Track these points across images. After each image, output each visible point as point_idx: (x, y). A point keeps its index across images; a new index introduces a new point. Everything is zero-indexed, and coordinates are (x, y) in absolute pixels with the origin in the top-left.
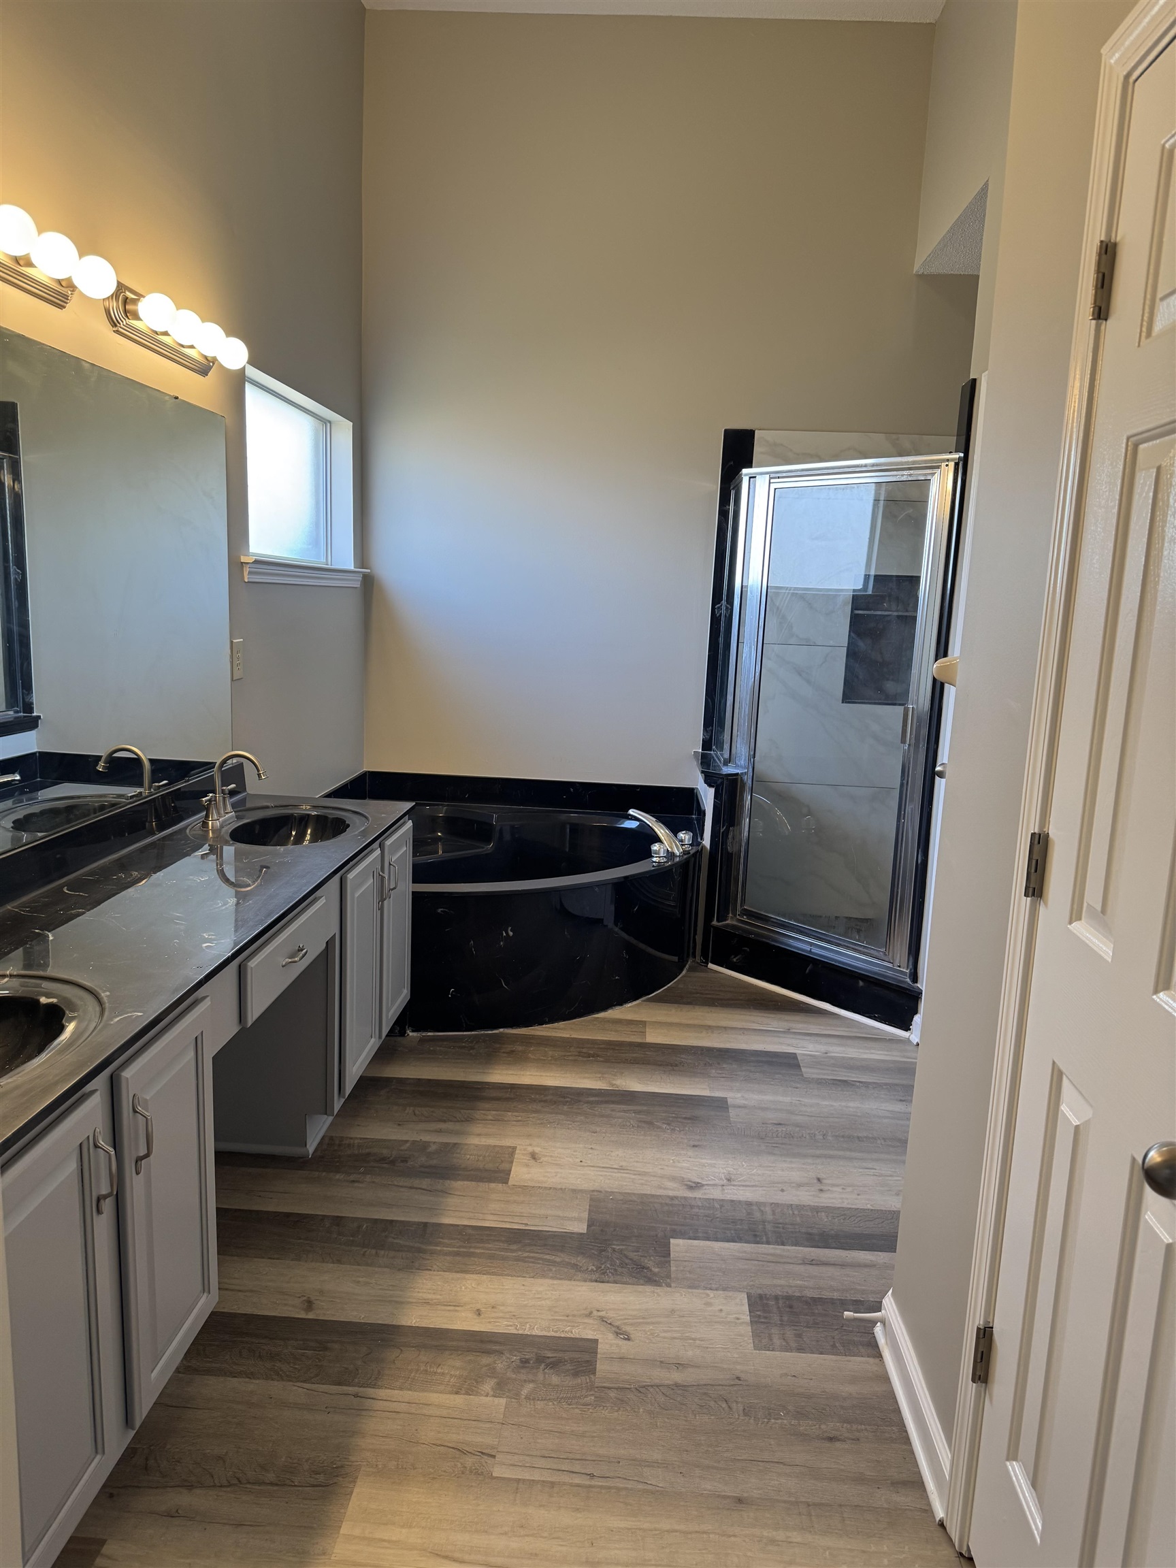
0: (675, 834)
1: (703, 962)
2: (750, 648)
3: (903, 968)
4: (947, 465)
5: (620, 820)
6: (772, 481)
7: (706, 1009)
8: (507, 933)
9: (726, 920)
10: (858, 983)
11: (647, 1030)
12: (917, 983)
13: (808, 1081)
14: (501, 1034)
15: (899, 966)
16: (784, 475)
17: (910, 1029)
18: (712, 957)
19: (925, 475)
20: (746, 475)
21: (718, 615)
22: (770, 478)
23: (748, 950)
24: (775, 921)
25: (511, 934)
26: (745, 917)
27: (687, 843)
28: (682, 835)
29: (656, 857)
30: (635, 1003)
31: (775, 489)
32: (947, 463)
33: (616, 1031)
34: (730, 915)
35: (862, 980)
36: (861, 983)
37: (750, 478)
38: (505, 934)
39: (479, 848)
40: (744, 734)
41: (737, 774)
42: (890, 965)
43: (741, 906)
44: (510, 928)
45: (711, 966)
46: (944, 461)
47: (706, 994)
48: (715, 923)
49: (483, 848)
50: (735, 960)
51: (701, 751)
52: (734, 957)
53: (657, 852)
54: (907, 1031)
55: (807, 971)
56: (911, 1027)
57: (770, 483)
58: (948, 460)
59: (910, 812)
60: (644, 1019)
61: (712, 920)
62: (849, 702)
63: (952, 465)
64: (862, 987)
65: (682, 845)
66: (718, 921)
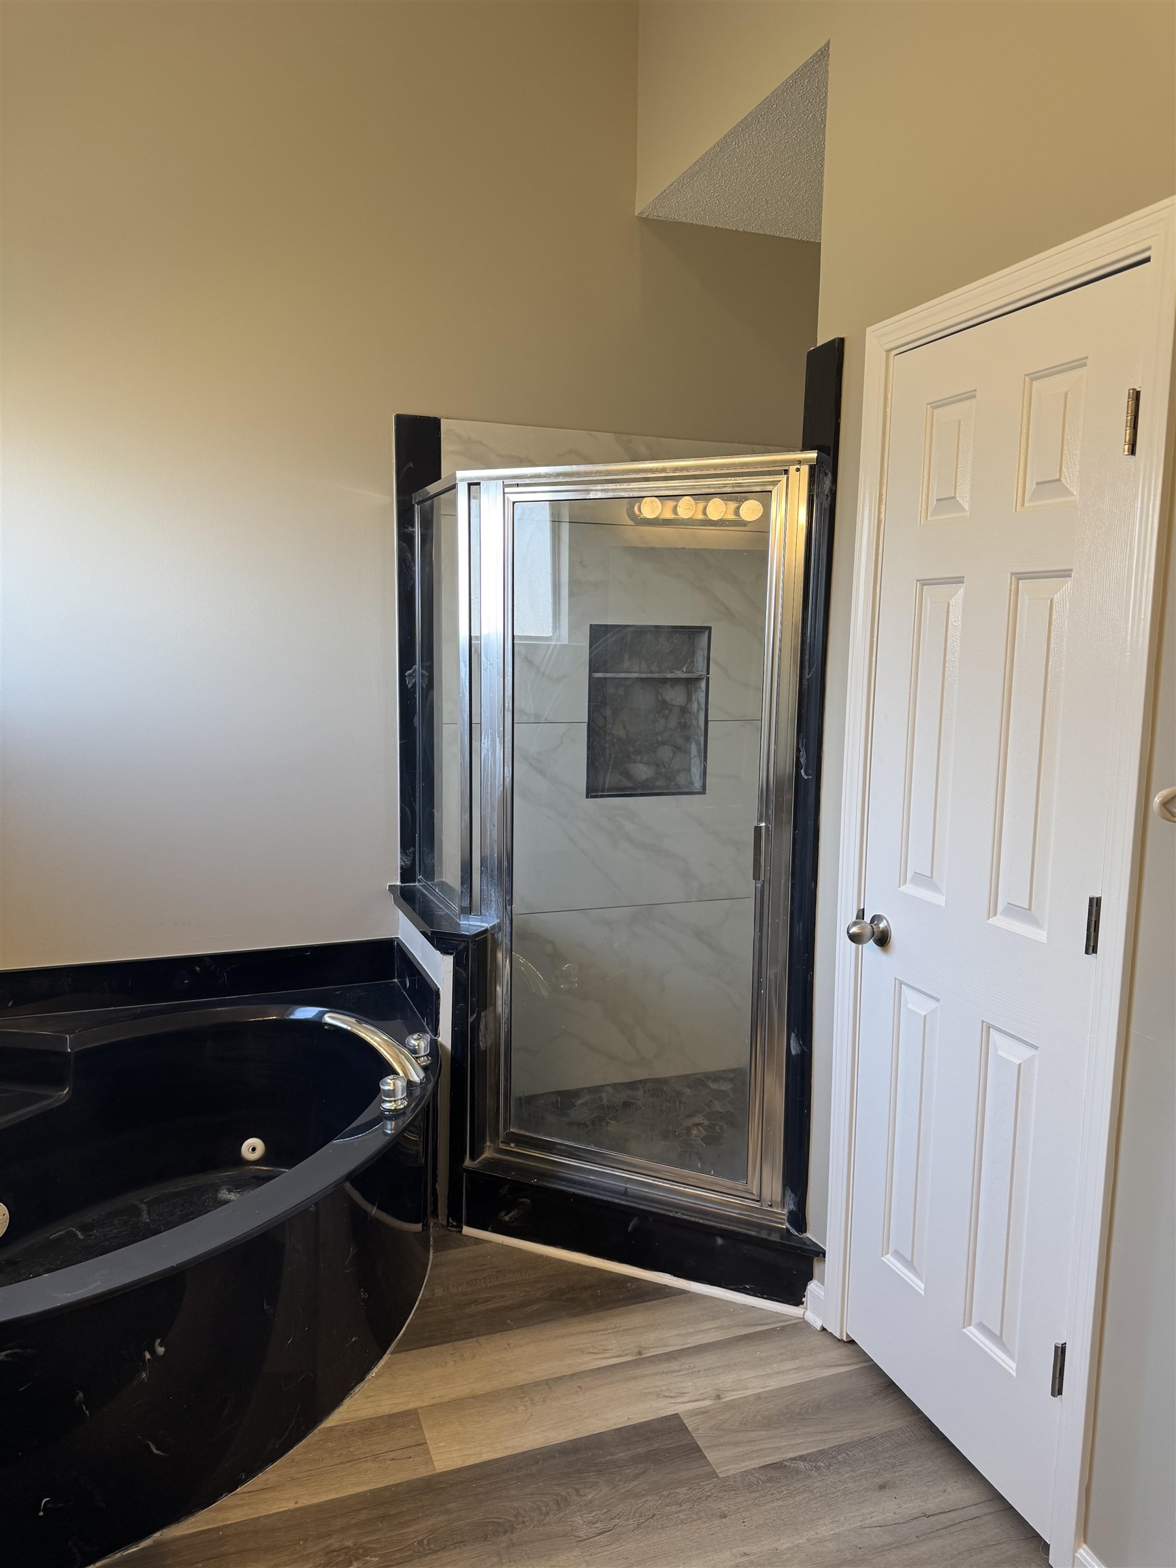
0: (402, 1042)
1: (453, 1226)
2: (493, 740)
3: (777, 1208)
4: (798, 470)
5: (288, 1009)
6: (507, 490)
7: (499, 1340)
8: (153, 1352)
9: (482, 1153)
10: (715, 1241)
11: (427, 1434)
12: (805, 1232)
13: (728, 1487)
14: (158, 1545)
15: (771, 1206)
16: (528, 481)
17: (802, 1303)
18: (467, 1216)
19: (764, 484)
20: (462, 480)
21: (410, 686)
22: (505, 486)
23: (529, 1201)
24: (563, 1148)
25: (161, 1350)
26: (512, 1145)
27: (423, 1054)
28: (413, 1042)
29: (390, 1102)
30: (382, 1363)
31: (514, 503)
32: (799, 467)
33: (375, 1458)
34: (488, 1143)
35: (722, 1237)
36: (719, 1241)
37: (470, 485)
38: (148, 1356)
39: (43, 1098)
40: (492, 871)
41: (486, 931)
42: (756, 1205)
43: (505, 1128)
44: (158, 1341)
45: (467, 1230)
46: (792, 462)
47: (486, 1300)
48: (468, 1163)
49: (51, 1097)
50: (507, 1218)
51: (399, 883)
52: (506, 1215)
53: (392, 1093)
54: (797, 1305)
55: (630, 1228)
56: (804, 1299)
57: (504, 493)
58: (799, 462)
59: (773, 978)
60: (412, 1406)
61: (463, 1161)
62: (596, 797)
63: (805, 469)
64: (721, 1245)
65: (417, 1058)
66: (473, 1158)
